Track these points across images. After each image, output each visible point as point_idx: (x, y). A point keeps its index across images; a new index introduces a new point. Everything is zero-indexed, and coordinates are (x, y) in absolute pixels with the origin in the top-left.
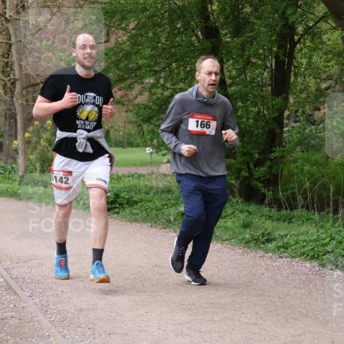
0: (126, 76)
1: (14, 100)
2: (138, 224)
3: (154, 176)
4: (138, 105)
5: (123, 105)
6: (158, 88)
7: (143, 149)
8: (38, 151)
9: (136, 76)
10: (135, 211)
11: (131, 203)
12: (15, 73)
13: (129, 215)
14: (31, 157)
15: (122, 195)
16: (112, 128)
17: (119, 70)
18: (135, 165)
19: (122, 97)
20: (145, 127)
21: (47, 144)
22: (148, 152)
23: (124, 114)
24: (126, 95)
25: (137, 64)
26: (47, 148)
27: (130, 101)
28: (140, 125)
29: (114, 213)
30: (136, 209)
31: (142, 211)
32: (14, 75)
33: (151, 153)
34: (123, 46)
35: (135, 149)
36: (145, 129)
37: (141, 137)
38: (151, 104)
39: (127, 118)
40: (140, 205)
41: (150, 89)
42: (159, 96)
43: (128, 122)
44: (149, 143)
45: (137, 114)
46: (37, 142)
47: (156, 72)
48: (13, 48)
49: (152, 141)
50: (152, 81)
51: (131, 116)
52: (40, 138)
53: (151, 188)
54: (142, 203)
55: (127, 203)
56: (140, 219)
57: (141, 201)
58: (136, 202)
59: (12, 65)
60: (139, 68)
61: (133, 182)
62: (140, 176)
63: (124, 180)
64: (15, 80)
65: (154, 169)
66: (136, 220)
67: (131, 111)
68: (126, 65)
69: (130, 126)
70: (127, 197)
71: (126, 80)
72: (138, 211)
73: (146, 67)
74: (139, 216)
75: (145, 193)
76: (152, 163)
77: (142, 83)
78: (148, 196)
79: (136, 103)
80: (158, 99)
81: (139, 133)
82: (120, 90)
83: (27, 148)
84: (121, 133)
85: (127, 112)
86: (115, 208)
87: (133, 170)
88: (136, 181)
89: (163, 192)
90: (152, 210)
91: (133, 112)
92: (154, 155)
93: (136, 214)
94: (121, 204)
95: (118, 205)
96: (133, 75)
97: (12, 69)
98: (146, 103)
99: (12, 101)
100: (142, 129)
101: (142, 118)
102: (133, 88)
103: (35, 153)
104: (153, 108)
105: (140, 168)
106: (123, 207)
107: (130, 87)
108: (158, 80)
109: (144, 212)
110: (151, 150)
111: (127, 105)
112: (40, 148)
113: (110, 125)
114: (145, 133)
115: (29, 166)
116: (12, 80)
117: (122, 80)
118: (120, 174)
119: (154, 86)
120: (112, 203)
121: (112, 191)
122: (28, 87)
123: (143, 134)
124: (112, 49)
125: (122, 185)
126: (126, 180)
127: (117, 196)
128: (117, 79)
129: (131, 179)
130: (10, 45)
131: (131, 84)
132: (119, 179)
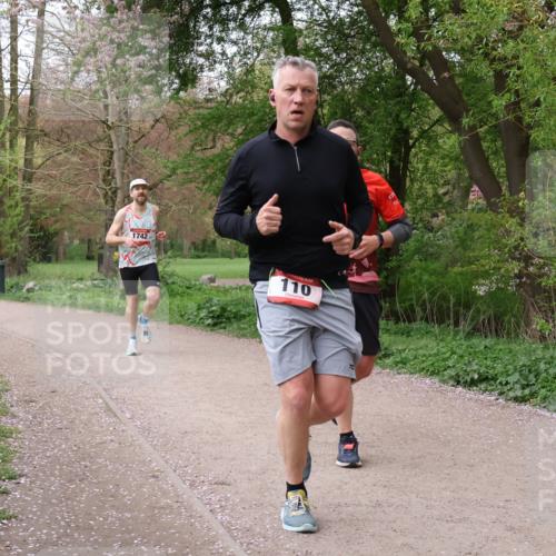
2: (246, 340)
10: (242, 326)
11: (238, 317)
12: (116, 181)
13: (237, 330)
15: (229, 309)
29: (221, 328)
30: (244, 324)
32: (116, 183)
34: (230, 152)
40: (248, 319)
48: (115, 156)
55: (234, 318)
57: (250, 314)
58: (244, 316)
59: (114, 173)
61: (240, 294)
63: (231, 293)
64: (117, 189)
66: (244, 336)
70: (234, 310)
72: (246, 326)
86: (221, 323)
88: (244, 294)
93: (244, 329)
94: (228, 319)
95: (225, 320)
97: (113, 178)
106: (230, 322)
116: (114, 189)
118: (227, 286)
120: (219, 317)
121: (219, 305)
124: (218, 155)
125: (229, 298)
126: (234, 292)
127: (224, 309)
129: (238, 291)
130: (112, 153)
132: (226, 291)
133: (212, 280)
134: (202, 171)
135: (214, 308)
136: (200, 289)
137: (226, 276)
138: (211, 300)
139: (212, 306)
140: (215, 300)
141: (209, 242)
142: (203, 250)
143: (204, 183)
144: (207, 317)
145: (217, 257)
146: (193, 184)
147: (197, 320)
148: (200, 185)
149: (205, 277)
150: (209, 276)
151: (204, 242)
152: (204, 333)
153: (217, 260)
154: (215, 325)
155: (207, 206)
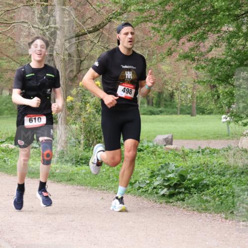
0: (198, 23)
1: (55, 54)
2: (208, 215)
3: (232, 152)
4: (212, 60)
5: (193, 60)
6: (240, 37)
7: (218, 116)
8: (83, 120)
9: (211, 23)
10: (205, 198)
11: (200, 187)
12: (55, 20)
13: (197, 202)
14: (73, 126)
15: (189, 177)
16: (177, 89)
17: (189, 15)
18: (206, 138)
19: (192, 49)
20: (221, 89)
21: (94, 111)
22: (225, 120)
23: (193, 71)
24: (197, 47)
25: (213, 7)
26: (94, 115)
27: (201, 54)
28: (214, 86)
29: (178, 200)
30: (206, 195)
31: (214, 199)
33: (229, 122)
35: (207, 116)
36: (220, 92)
37: (216, 101)
38: (229, 58)
39: (197, 77)
40: (212, 189)
41: (228, 39)
42: (241, 47)
43: (199, 82)
44: (226, 108)
45: (211, 71)
46: (81, 108)
47: (237, 17)
49: (230, 107)
50: (231, 29)
51: (203, 75)
52: (86, 103)
53: (227, 168)
54: (215, 187)
55: (195, 187)
56: (212, 209)
57: (214, 184)
58: (207, 186)
60: (215, 12)
61: (203, 159)
62: (213, 152)
63: (191, 157)
64: (56, 29)
65: (232, 143)
66: (206, 210)
67: (203, 68)
68: (198, 9)
69: (201, 88)
70: (195, 179)
71: (197, 28)
72: (208, 198)
73: (224, 11)
74: (211, 204)
75: (219, 174)
76: (229, 136)
77: (219, 31)
78: (223, 179)
79: (210, 57)
80: (239, 51)
81: (213, 96)
82: (190, 40)
83: (69, 115)
84: (189, 96)
85: (197, 69)
86: (180, 193)
87: (204, 144)
88: (208, 159)
89: (242, 173)
90: (227, 197)
91: (206, 69)
92: (232, 124)
93: (207, 201)
94: (187, 188)
95: (183, 190)
96: (206, 22)
97: (52, 15)
98: (223, 57)
99: (51, 55)
100: (217, 91)
101: (216, 76)
102: (207, 38)
103: (78, 122)
104: (232, 63)
105: (213, 141)
106: (190, 193)
107: (202, 38)
108: (239, 28)
109: (217, 199)
110: (228, 119)
111: (198, 60)
112: (84, 115)
113: (175, 86)
114: (221, 97)
115: (70, 139)
116: (53, 30)
117: (192, 28)
118: (187, 149)
119: (234, 35)
120: (176, 186)
121: (177, 172)
122: (72, 38)
123: (218, 97)
125: (189, 163)
126: (194, 156)
127: (182, 177)
128: (186, 26)
129: (200, 155)
131: (204, 33)
132: (185, 155)
133: (169, 141)
134: (159, 8)
135: (171, 175)
136: (153, 152)
137: (185, 136)
138: (167, 165)
139: (168, 173)
140: (172, 167)
141: (166, 94)
142: (158, 104)
143: (162, 22)
144: (162, 186)
145: (176, 113)
146: (150, 24)
147: (150, 189)
148: (157, 26)
149: (161, 137)
150: (165, 136)
151: (160, 94)
152: (158, 205)
153: (174, 117)
154: (171, 195)
155: (165, 51)
